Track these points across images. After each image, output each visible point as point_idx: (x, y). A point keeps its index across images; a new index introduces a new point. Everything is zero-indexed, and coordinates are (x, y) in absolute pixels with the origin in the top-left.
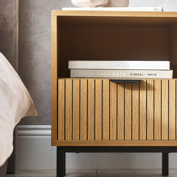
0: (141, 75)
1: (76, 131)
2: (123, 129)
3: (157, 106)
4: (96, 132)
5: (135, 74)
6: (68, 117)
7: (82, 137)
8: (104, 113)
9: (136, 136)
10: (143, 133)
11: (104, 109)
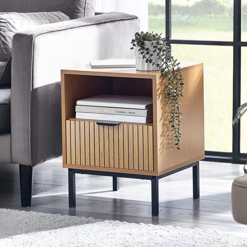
0: (124, 112)
1: (78, 158)
2: (108, 159)
3: (130, 144)
4: (91, 160)
5: (120, 112)
6: (73, 148)
7: (82, 163)
8: (95, 147)
9: (117, 164)
10: (121, 164)
11: (95, 144)
